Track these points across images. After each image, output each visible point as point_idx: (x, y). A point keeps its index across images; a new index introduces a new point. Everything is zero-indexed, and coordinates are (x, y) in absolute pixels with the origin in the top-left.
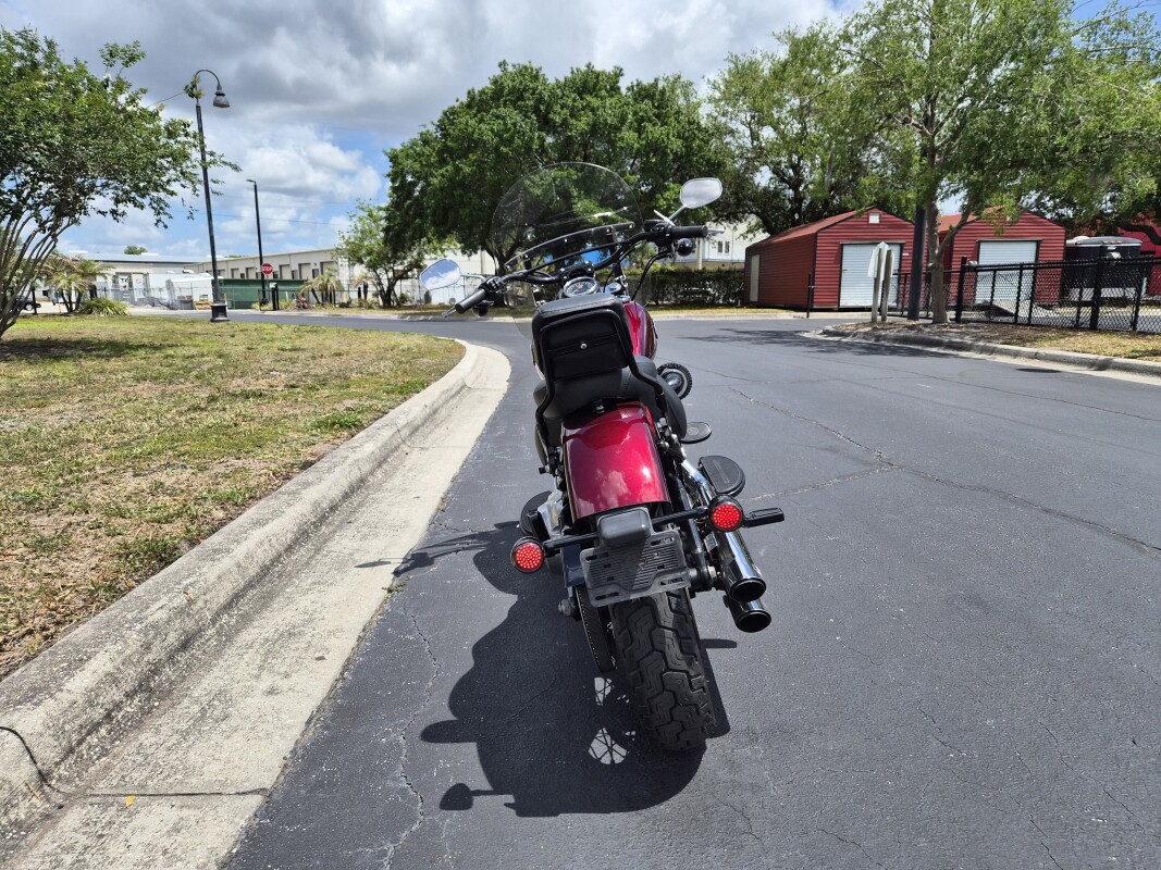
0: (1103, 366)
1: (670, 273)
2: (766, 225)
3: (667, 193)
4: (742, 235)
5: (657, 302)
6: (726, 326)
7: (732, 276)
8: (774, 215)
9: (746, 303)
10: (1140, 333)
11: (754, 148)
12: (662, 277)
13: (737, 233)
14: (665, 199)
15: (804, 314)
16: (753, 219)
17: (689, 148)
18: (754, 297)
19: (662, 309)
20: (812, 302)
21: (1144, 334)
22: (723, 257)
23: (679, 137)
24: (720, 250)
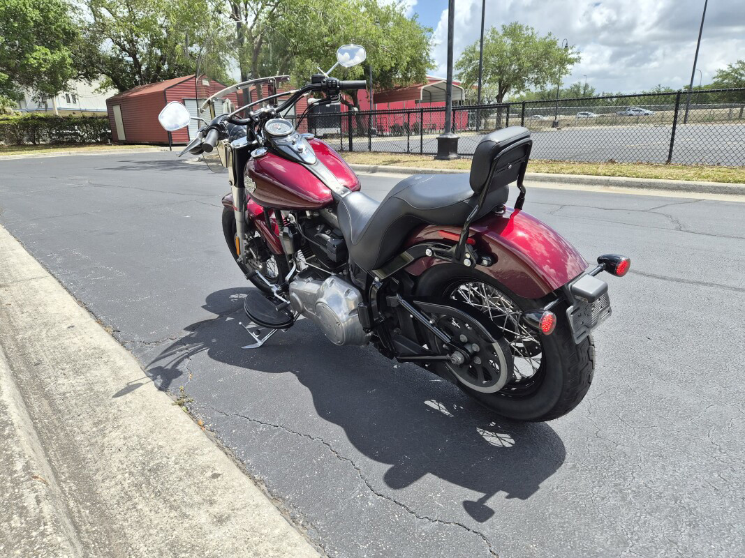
0: (374, 170)
1: (40, 119)
2: (116, 82)
3: (35, 54)
4: (97, 90)
5: (34, 142)
6: (123, 159)
7: (96, 121)
8: (120, 77)
9: (116, 141)
10: (375, 152)
11: (97, 22)
12: (36, 122)
13: (92, 89)
14: (35, 59)
15: (168, 148)
16: (103, 78)
17: (46, 18)
18: (122, 136)
19: (42, 149)
20: (172, 140)
21: (376, 152)
22: (72, 106)
23: (34, 7)
24: (69, 102)
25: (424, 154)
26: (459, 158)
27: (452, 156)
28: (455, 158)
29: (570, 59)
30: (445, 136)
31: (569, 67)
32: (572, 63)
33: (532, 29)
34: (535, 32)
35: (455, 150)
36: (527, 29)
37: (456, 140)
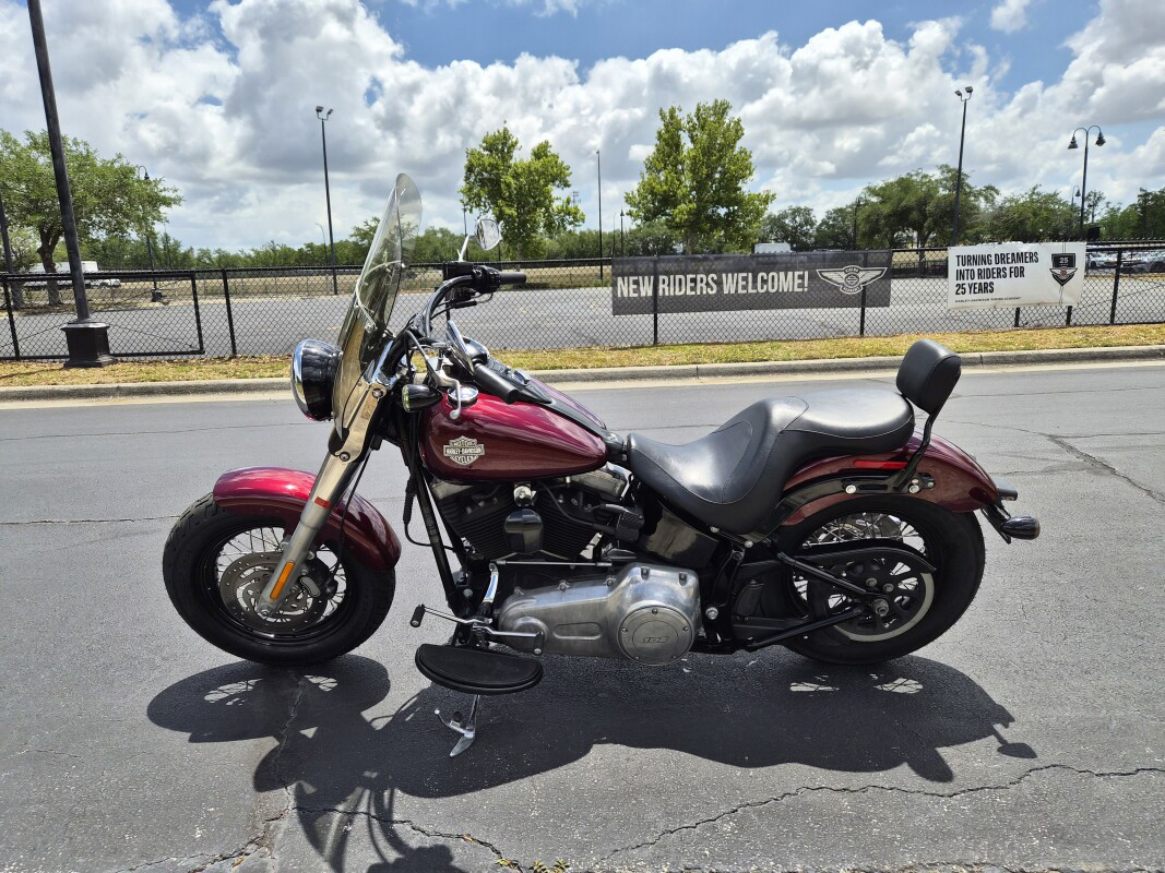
25: (25, 358)
26: (115, 362)
27: (104, 359)
28: (109, 363)
29: (164, 197)
30: (81, 326)
31: (163, 209)
32: (169, 205)
33: (85, 144)
34: (91, 150)
35: (106, 350)
36: (76, 143)
37: (103, 331)
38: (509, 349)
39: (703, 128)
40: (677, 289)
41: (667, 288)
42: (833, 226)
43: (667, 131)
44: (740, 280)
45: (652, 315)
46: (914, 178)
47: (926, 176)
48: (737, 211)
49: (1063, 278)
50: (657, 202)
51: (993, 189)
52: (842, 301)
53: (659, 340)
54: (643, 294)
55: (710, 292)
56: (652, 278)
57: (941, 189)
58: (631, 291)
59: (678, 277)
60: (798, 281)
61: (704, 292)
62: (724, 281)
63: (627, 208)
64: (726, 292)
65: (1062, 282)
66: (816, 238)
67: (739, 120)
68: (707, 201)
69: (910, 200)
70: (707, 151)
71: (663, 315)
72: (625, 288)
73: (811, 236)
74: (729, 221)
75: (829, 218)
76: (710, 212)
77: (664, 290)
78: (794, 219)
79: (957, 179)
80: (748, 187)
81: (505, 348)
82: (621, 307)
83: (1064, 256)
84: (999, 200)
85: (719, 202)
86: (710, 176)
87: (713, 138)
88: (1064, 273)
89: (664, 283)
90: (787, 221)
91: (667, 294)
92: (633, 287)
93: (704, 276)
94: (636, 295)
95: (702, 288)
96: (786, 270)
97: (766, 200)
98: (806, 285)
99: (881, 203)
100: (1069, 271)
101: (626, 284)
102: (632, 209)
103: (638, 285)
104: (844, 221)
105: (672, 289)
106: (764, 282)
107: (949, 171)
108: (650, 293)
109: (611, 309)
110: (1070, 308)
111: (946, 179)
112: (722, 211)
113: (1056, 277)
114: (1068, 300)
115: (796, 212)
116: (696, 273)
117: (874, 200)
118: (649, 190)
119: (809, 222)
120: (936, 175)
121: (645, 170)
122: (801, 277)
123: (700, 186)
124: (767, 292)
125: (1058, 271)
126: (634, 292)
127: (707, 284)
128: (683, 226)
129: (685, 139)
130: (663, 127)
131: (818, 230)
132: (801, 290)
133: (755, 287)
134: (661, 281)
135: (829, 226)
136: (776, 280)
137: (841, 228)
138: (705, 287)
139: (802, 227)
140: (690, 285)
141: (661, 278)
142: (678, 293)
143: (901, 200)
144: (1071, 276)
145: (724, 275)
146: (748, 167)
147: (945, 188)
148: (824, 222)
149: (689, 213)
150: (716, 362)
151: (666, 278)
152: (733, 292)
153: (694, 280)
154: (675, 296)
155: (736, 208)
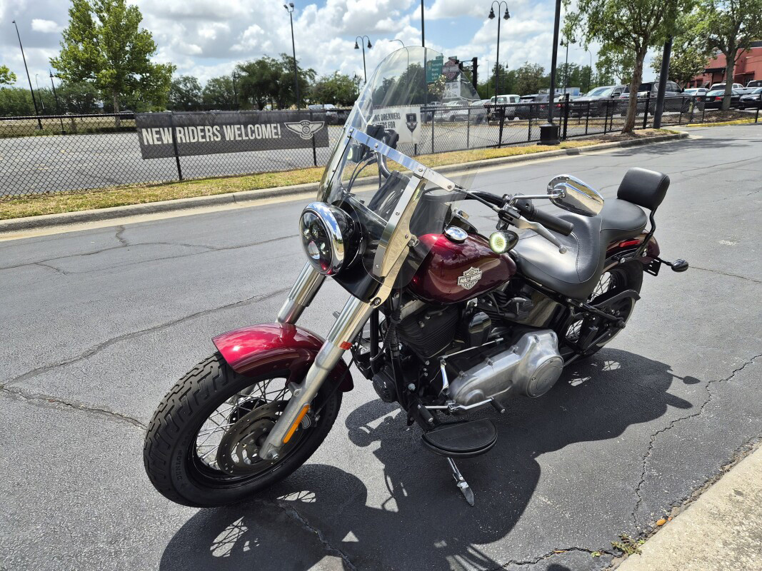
38: (52, 192)
39: (108, 10)
40: (192, 138)
41: (183, 137)
42: (214, 91)
43: (78, 10)
44: (236, 130)
45: (175, 158)
46: (267, 61)
47: (273, 60)
48: (149, 77)
49: (412, 128)
50: (79, 67)
51: (313, 71)
52: (301, 144)
53: (184, 176)
54: (165, 142)
55: (217, 140)
56: (170, 129)
57: (284, 69)
58: (155, 140)
59: (190, 128)
60: (274, 131)
61: (212, 140)
62: (225, 131)
63: (55, 71)
64: (228, 139)
65: (412, 130)
66: (203, 99)
67: (137, 8)
68: (124, 69)
69: (267, 76)
70: (117, 29)
71: (184, 157)
72: (150, 137)
73: (200, 97)
74: (143, 85)
75: (210, 85)
76: (127, 76)
77: (181, 138)
78: (186, 85)
79: (292, 63)
80: (155, 60)
81: (48, 192)
82: (149, 152)
83: (411, 115)
84: (317, 78)
85: (134, 70)
86: (122, 48)
87: (118, 18)
88: (412, 124)
89: (180, 133)
90: (181, 86)
91: (184, 141)
92: (156, 136)
93: (210, 128)
94: (160, 143)
95: (210, 136)
96: (265, 123)
97: (170, 70)
98: (279, 133)
99: (249, 76)
100: (414, 124)
101: (150, 135)
102: (59, 72)
103: (160, 135)
104: (220, 88)
105: (187, 138)
106: (253, 132)
107: (287, 58)
108: (171, 141)
109: (141, 155)
110: (416, 145)
111: (285, 63)
112: (138, 77)
113: (409, 127)
114: (416, 141)
115: (186, 79)
116: (204, 125)
117: (244, 74)
118: (71, 57)
119: (196, 87)
120: (280, 60)
121: (63, 41)
122: (276, 128)
123: (116, 56)
124: (256, 138)
125: (409, 124)
126: (158, 141)
127: (214, 134)
128: (107, 87)
129: (95, 19)
130: (73, 7)
131: (204, 93)
132: (277, 137)
133: (247, 135)
134: (178, 132)
135: (211, 91)
136: (260, 130)
137: (219, 92)
138: (212, 136)
139: (193, 91)
140: (201, 134)
141: (178, 129)
142: (192, 141)
143: (262, 75)
144: (415, 127)
145: (224, 127)
146: (151, 44)
147: (286, 68)
148: (207, 88)
149: (111, 76)
150: (243, 190)
151: (181, 129)
152: (232, 139)
153: (203, 131)
154: (190, 143)
155: (148, 75)
